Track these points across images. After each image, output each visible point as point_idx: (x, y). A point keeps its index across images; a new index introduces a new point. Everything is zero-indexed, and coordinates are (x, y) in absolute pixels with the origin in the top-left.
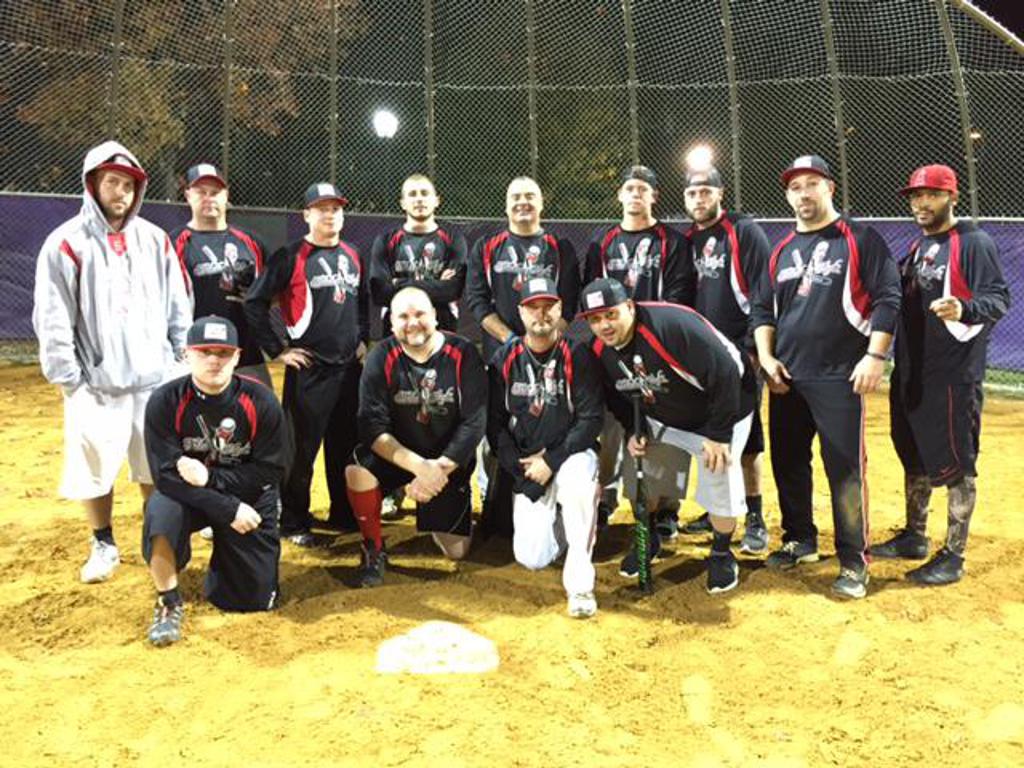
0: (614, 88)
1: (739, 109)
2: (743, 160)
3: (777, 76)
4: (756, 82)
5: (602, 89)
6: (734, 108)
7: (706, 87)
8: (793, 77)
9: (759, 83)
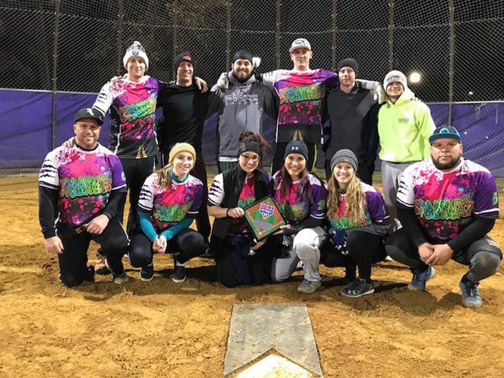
0: (380, 30)
1: (455, 39)
2: (455, 68)
3: (480, 18)
4: (466, 21)
5: (373, 31)
6: (452, 38)
7: (435, 27)
8: (490, 17)
9: (469, 22)
